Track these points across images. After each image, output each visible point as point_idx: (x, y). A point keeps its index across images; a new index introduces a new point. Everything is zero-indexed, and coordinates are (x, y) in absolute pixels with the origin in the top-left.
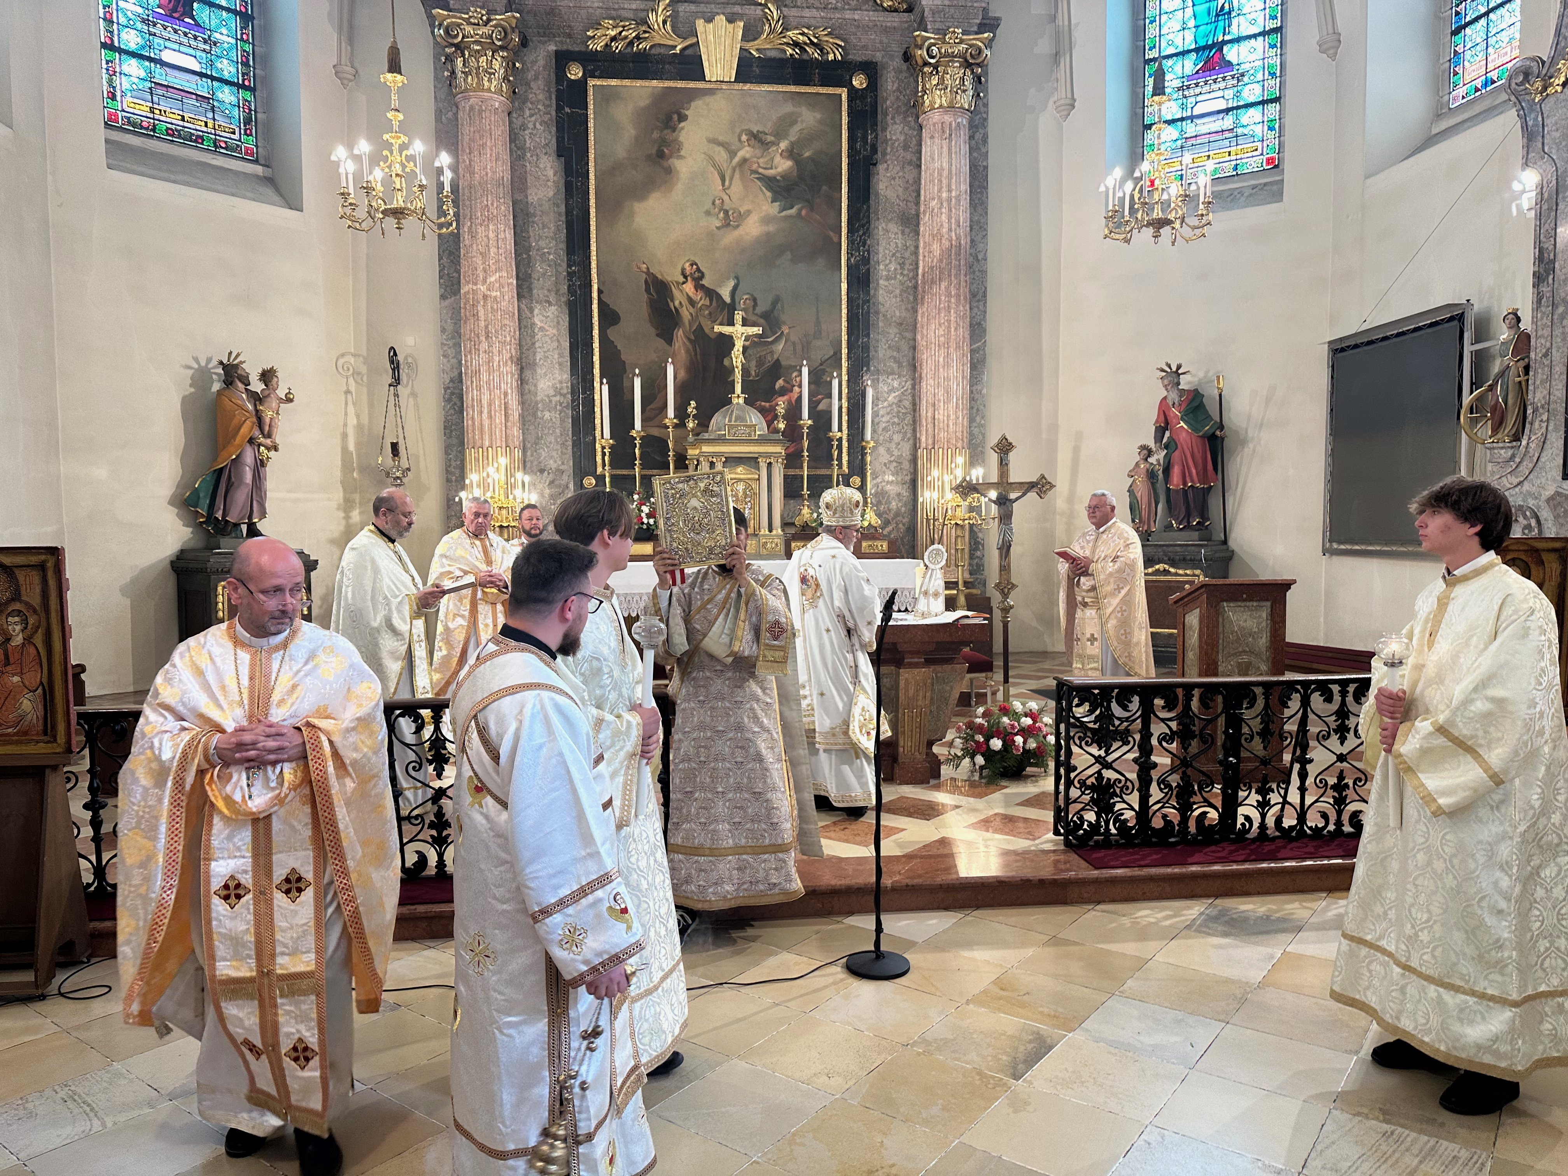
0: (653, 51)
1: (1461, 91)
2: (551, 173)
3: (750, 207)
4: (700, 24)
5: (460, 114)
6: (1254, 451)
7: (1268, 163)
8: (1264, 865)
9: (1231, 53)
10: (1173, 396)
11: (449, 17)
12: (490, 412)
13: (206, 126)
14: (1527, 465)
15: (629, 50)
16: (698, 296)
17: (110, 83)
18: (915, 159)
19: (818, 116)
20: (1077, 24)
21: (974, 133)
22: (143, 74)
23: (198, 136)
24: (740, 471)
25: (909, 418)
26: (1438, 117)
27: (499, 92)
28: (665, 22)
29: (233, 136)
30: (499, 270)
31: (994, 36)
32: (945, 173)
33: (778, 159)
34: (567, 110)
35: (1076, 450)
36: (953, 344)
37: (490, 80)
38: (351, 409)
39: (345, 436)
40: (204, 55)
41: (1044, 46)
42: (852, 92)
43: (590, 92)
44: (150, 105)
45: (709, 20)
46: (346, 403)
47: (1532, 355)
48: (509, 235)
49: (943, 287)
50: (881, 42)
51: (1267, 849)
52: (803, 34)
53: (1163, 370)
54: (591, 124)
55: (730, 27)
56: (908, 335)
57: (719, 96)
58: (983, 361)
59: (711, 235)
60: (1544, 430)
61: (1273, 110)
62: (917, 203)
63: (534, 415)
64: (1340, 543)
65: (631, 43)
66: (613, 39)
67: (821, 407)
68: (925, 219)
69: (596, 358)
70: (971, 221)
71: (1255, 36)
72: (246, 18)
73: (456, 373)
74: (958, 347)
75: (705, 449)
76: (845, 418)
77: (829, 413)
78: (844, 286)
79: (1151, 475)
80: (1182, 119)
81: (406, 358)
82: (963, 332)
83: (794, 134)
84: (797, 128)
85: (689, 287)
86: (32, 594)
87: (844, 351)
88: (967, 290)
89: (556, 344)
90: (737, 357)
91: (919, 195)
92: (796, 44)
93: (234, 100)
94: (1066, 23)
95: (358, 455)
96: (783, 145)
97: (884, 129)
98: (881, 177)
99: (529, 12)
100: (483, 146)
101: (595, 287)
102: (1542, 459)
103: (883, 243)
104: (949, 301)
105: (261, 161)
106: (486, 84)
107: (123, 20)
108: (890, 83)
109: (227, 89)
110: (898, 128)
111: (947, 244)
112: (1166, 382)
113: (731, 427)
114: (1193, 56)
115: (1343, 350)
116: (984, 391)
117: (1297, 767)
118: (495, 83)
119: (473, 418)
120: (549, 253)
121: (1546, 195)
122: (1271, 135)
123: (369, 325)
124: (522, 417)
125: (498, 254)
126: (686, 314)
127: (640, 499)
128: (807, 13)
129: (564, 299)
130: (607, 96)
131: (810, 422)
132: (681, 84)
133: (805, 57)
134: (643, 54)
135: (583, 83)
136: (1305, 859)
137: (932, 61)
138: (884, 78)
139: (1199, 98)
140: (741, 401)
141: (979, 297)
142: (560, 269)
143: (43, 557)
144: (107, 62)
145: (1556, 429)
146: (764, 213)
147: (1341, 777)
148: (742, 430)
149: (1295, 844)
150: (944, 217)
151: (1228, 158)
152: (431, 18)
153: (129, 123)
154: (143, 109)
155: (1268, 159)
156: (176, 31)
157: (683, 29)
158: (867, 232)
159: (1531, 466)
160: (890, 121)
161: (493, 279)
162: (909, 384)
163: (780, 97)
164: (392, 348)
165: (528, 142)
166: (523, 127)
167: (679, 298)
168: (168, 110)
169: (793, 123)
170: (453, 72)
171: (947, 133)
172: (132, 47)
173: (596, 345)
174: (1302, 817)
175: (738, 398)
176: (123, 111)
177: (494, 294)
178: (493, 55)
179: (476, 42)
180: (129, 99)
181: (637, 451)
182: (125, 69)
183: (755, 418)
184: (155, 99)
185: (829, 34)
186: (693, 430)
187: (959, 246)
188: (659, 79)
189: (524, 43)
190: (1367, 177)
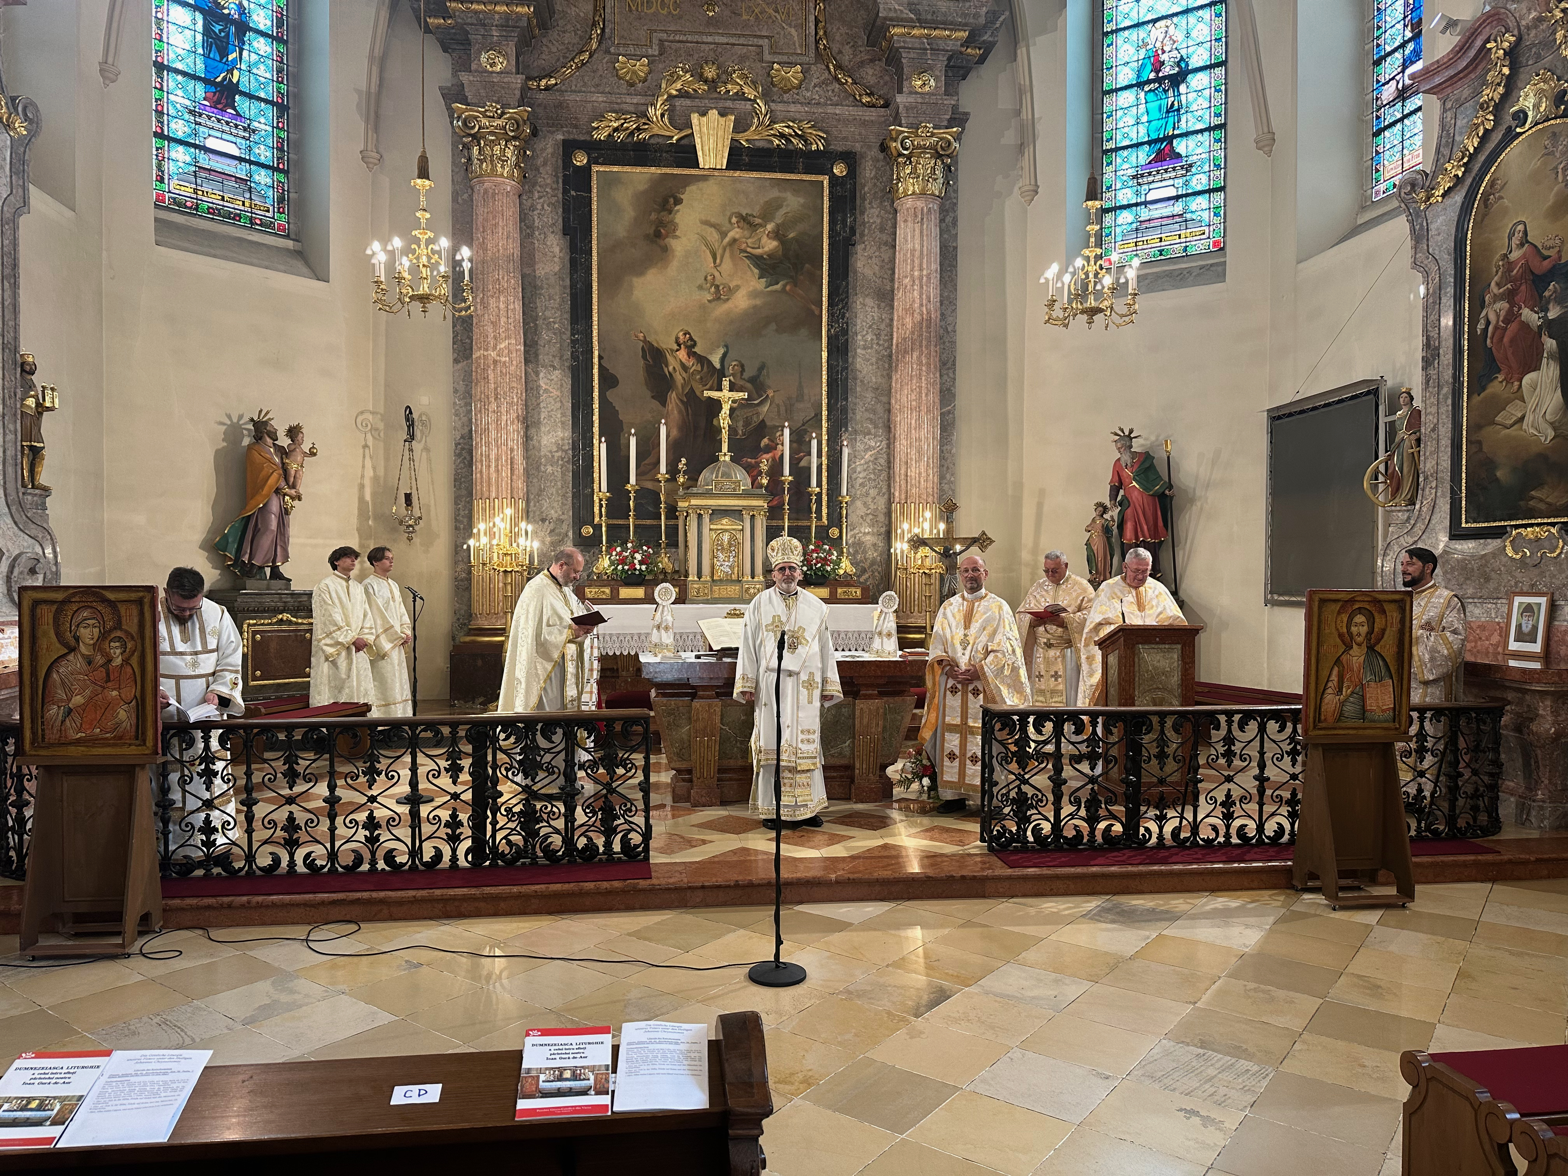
0: (652, 141)
1: (1382, 187)
2: (557, 250)
3: (739, 283)
4: (695, 118)
5: (475, 196)
6: (1201, 509)
7: (1214, 246)
8: (1156, 868)
9: (1180, 146)
10: (1126, 458)
11: (466, 110)
12: (497, 466)
13: (244, 205)
14: (1420, 526)
15: (630, 139)
16: (690, 362)
17: (159, 167)
18: (890, 240)
19: (802, 200)
20: (1040, 118)
21: (945, 216)
22: (188, 159)
23: (236, 215)
24: (725, 523)
25: (884, 475)
26: (1363, 208)
27: (511, 177)
28: (662, 115)
29: (267, 214)
30: (508, 337)
31: (963, 129)
32: (917, 254)
33: (765, 239)
34: (573, 193)
35: (1040, 506)
37: (503, 167)
38: (368, 463)
39: (362, 487)
40: (243, 142)
41: (1010, 138)
42: (834, 179)
43: (594, 177)
44: (194, 186)
45: (703, 114)
46: (364, 457)
47: (1423, 430)
48: (518, 306)
49: (915, 356)
50: (860, 134)
51: (1162, 855)
52: (788, 127)
53: (1116, 434)
54: (594, 206)
55: (722, 120)
56: (884, 399)
57: (711, 182)
58: (953, 424)
59: (702, 307)
60: (1433, 496)
61: (1218, 198)
62: (892, 280)
63: (538, 468)
65: (632, 134)
66: (616, 130)
67: (803, 463)
68: (899, 295)
69: (596, 418)
70: (941, 296)
71: (1201, 131)
72: (281, 108)
73: (466, 430)
74: (928, 411)
75: (694, 502)
76: (825, 474)
77: (809, 469)
78: (825, 355)
79: (1107, 530)
80: (1137, 205)
81: (420, 416)
82: (933, 398)
84: (782, 211)
85: (682, 354)
86: (131, 624)
87: (825, 413)
88: (937, 359)
89: (559, 404)
90: (724, 420)
91: (894, 273)
92: (782, 136)
93: (269, 181)
94: (1030, 117)
95: (374, 504)
96: (770, 227)
97: (862, 213)
98: (859, 256)
99: (539, 105)
100: (496, 225)
101: (596, 353)
102: (1433, 522)
103: (861, 316)
104: (921, 370)
105: (292, 236)
106: (499, 170)
107: (172, 112)
108: (868, 171)
109: (263, 172)
111: (917, 317)
112: (1119, 445)
113: (717, 482)
114: (1146, 148)
115: (1279, 418)
116: (954, 451)
118: (507, 169)
119: (481, 472)
120: (554, 323)
121: (1431, 291)
122: (1216, 220)
123: (387, 385)
124: (526, 471)
125: (508, 323)
126: (679, 378)
127: (633, 547)
128: (792, 108)
129: (567, 364)
130: (609, 181)
132: (677, 171)
133: (790, 147)
134: (643, 144)
135: (587, 169)
136: (1191, 863)
137: (905, 152)
138: (862, 166)
139: (1151, 186)
140: (727, 458)
141: (949, 365)
142: (564, 337)
143: (141, 594)
144: (157, 149)
145: (1443, 495)
146: (751, 289)
148: (728, 486)
150: (916, 294)
151: (1178, 241)
152: (451, 112)
153: (175, 202)
154: (187, 191)
155: (1214, 242)
156: (219, 121)
157: (679, 121)
158: (846, 306)
159: (1423, 527)
160: (868, 206)
161: (502, 346)
162: (884, 445)
163: (767, 183)
164: (408, 407)
165: (537, 222)
166: (533, 208)
167: (673, 364)
168: (210, 191)
169: (780, 207)
170: (469, 159)
171: (920, 217)
172: (180, 135)
173: (596, 406)
174: (1195, 829)
175: (725, 456)
176: (169, 192)
177: (503, 359)
178: (506, 145)
179: (491, 133)
180: (174, 182)
181: (631, 503)
182: (173, 155)
183: (740, 475)
184: (199, 181)
185: (812, 127)
186: (683, 484)
187: (929, 320)
188: (658, 165)
189: (535, 133)
190: (1298, 262)
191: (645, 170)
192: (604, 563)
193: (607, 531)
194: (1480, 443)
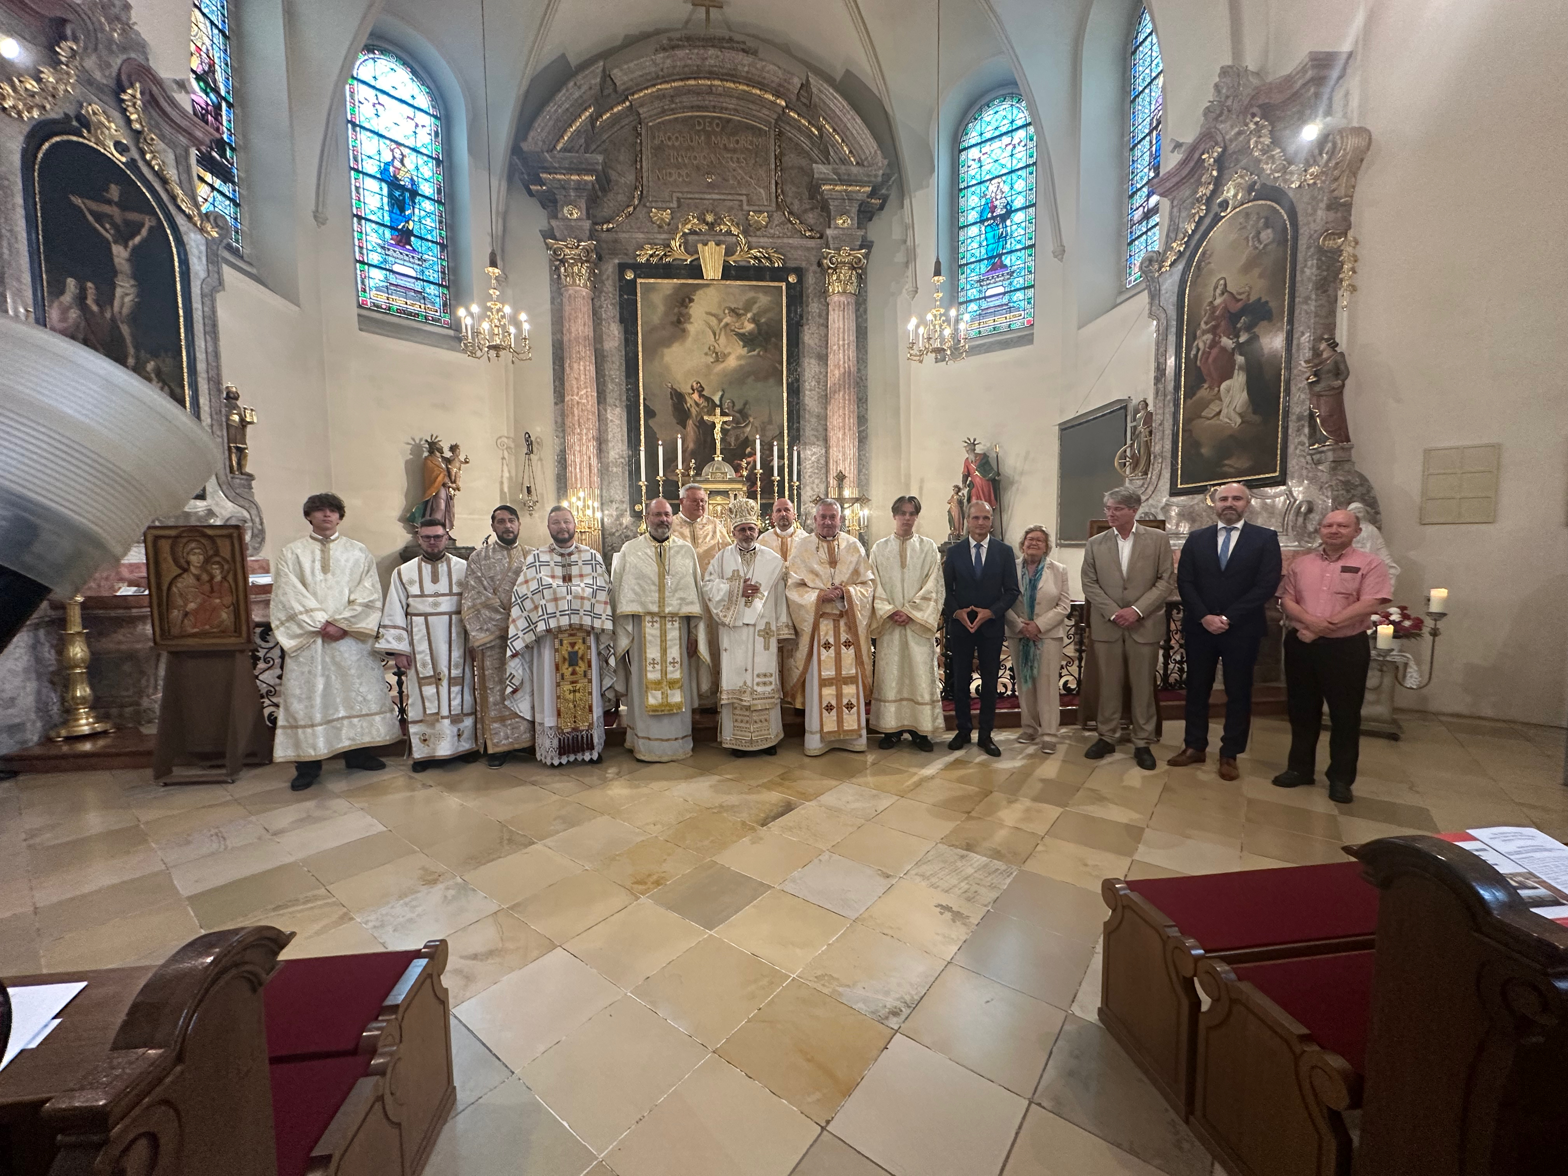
0: (675, 263)
1: (1132, 278)
2: (616, 333)
4: (700, 246)
5: (564, 299)
6: (1018, 489)
7: (1028, 323)
9: (1006, 260)
10: (972, 457)
11: (555, 244)
12: (581, 466)
13: (420, 308)
14: (1151, 488)
15: (660, 262)
16: (701, 401)
17: (363, 283)
18: (825, 322)
19: (769, 299)
20: (918, 243)
21: (858, 308)
22: (382, 278)
23: (416, 314)
24: (719, 499)
25: (824, 470)
26: (1121, 293)
27: (585, 286)
28: (680, 246)
29: (436, 314)
30: (586, 387)
31: (870, 251)
32: (842, 331)
33: (746, 323)
34: (625, 297)
36: (847, 427)
37: (580, 280)
38: (506, 469)
40: (418, 267)
41: (900, 258)
42: (789, 284)
43: (639, 286)
44: (387, 295)
45: (706, 244)
46: (503, 465)
48: (592, 368)
49: (841, 394)
50: (804, 256)
52: (759, 252)
54: (639, 305)
55: (717, 248)
56: (823, 422)
57: (712, 288)
58: (866, 438)
59: (708, 366)
60: (1159, 469)
61: (1031, 292)
62: (827, 348)
63: (607, 470)
64: (1065, 540)
65: (661, 258)
66: (651, 256)
68: (831, 356)
69: (642, 437)
70: (857, 357)
71: (1020, 250)
72: (443, 247)
73: (563, 447)
74: (850, 429)
78: (785, 395)
79: (960, 502)
80: (979, 299)
81: (536, 439)
82: (853, 421)
83: (755, 309)
85: (696, 396)
87: (786, 432)
88: (856, 397)
89: (620, 430)
91: (827, 343)
92: (756, 258)
93: (436, 293)
95: (510, 494)
96: (749, 315)
97: (807, 306)
98: (806, 333)
99: (602, 240)
100: (576, 317)
101: (642, 397)
102: (1159, 486)
103: (807, 370)
104: (845, 403)
105: (454, 328)
106: (578, 282)
107: (370, 247)
108: (810, 280)
109: (432, 287)
110: (815, 305)
111: (842, 370)
113: (713, 474)
115: (1065, 429)
118: (583, 281)
119: (571, 472)
120: (616, 378)
122: (1029, 306)
123: (516, 420)
124: (600, 471)
125: (586, 379)
126: (694, 411)
128: (762, 240)
129: (624, 404)
130: (648, 288)
131: (761, 471)
132: (690, 281)
133: (761, 265)
134: (669, 264)
135: (634, 281)
137: (833, 266)
138: (807, 276)
139: (988, 287)
141: (863, 400)
142: (622, 387)
144: (361, 271)
145: (1166, 465)
148: (719, 476)
150: (841, 355)
151: (1005, 321)
152: (546, 244)
153: (375, 305)
154: (381, 299)
155: (1027, 321)
157: (691, 250)
158: (798, 364)
159: (1154, 488)
160: (810, 302)
161: (583, 393)
162: (823, 451)
163: (746, 288)
164: (528, 434)
165: (603, 315)
166: (601, 307)
167: (690, 402)
168: (398, 299)
169: (755, 303)
170: (559, 276)
171: (843, 307)
172: (375, 262)
173: (642, 429)
176: (371, 299)
177: (584, 401)
178: (581, 266)
179: (572, 258)
180: (374, 292)
181: (660, 488)
182: (372, 275)
183: (728, 470)
184: (390, 292)
185: (774, 251)
187: (850, 372)
188: (678, 278)
189: (600, 258)
190: (1079, 328)
191: (670, 281)
194: (1190, 431)
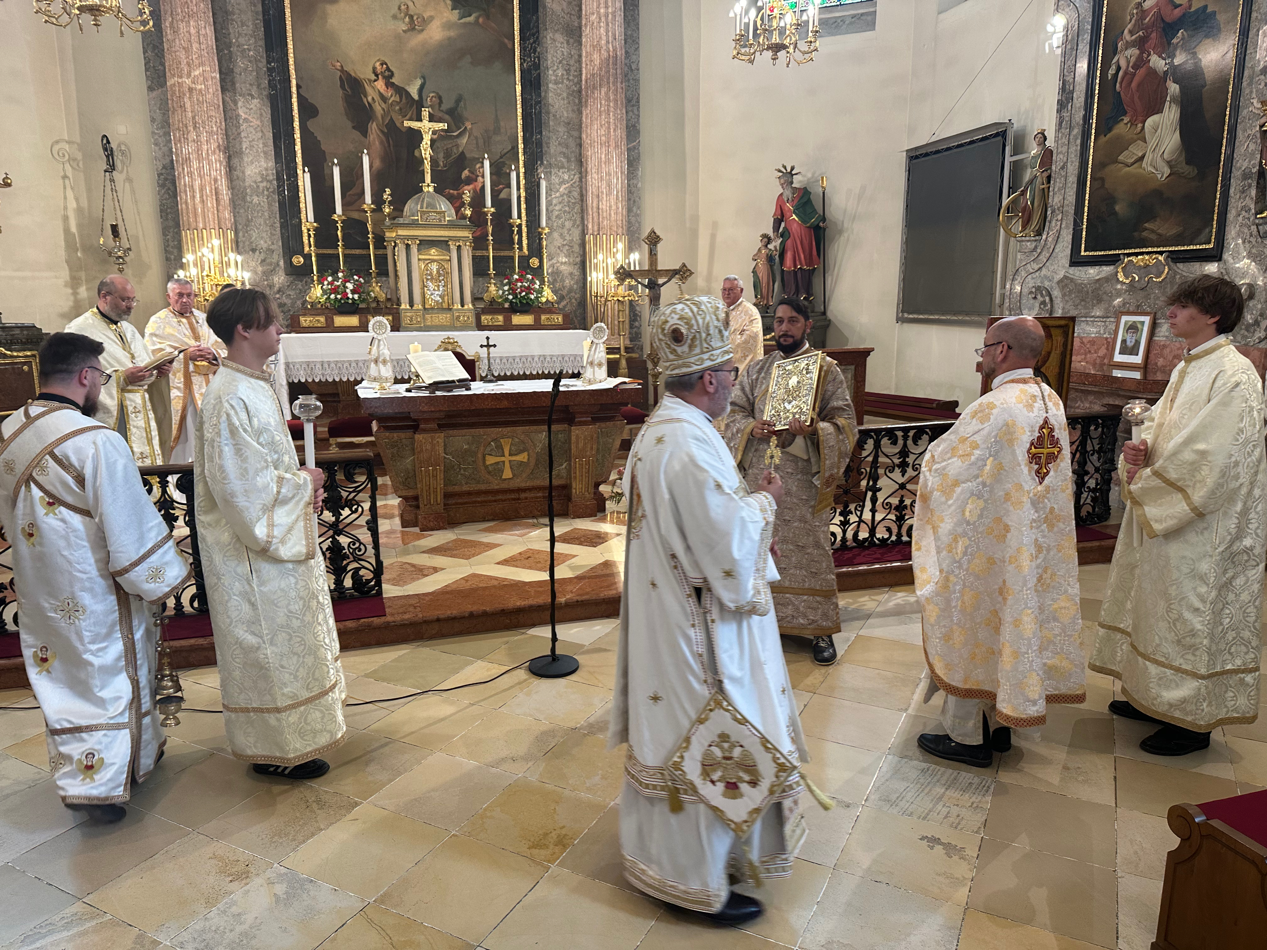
3: (432, 14)
6: (848, 240)
10: (788, 193)
12: (202, 197)
14: (1045, 254)
16: (389, 93)
24: (433, 253)
25: (578, 207)
30: (202, 64)
35: (713, 237)
38: (70, 193)
39: (66, 218)
46: (65, 188)
47: (1054, 167)
48: (209, 31)
49: (603, 93)
51: (846, 556)
53: (780, 171)
56: (576, 134)
58: (638, 159)
60: (1058, 227)
62: (580, 17)
63: (244, 199)
64: (909, 313)
67: (503, 195)
68: (586, 31)
69: (299, 149)
70: (625, 35)
73: (168, 161)
74: (617, 146)
75: (401, 232)
76: (523, 206)
77: (509, 201)
78: (519, 88)
81: (119, 146)
82: (621, 133)
85: (380, 85)
87: (521, 146)
88: (623, 96)
89: (260, 134)
91: (581, 10)
95: (81, 236)
101: (294, 82)
102: (1056, 251)
103: (551, 51)
104: (608, 105)
111: (605, 54)
112: (782, 181)
113: (423, 213)
115: (917, 157)
116: (639, 185)
117: (870, 494)
119: (186, 203)
120: (249, 50)
121: (1070, 37)
124: (232, 201)
125: (200, 49)
126: (378, 108)
127: (344, 276)
129: (265, 93)
131: (493, 210)
140: (431, 189)
141: (634, 102)
142: (260, 65)
145: (1067, 227)
146: (445, 19)
147: (902, 501)
148: (433, 216)
149: (867, 552)
150: (602, 31)
158: (537, 41)
159: (1048, 255)
161: (197, 73)
162: (577, 177)
164: (105, 136)
167: (371, 95)
173: (297, 136)
174: (872, 531)
175: (429, 187)
177: (199, 87)
181: (339, 233)
183: (444, 205)
186: (389, 214)
187: (615, 57)
190: (939, 13)
192: (317, 292)
193: (317, 261)
194: (1102, 180)
